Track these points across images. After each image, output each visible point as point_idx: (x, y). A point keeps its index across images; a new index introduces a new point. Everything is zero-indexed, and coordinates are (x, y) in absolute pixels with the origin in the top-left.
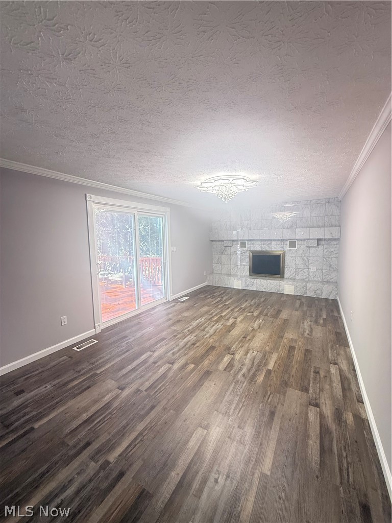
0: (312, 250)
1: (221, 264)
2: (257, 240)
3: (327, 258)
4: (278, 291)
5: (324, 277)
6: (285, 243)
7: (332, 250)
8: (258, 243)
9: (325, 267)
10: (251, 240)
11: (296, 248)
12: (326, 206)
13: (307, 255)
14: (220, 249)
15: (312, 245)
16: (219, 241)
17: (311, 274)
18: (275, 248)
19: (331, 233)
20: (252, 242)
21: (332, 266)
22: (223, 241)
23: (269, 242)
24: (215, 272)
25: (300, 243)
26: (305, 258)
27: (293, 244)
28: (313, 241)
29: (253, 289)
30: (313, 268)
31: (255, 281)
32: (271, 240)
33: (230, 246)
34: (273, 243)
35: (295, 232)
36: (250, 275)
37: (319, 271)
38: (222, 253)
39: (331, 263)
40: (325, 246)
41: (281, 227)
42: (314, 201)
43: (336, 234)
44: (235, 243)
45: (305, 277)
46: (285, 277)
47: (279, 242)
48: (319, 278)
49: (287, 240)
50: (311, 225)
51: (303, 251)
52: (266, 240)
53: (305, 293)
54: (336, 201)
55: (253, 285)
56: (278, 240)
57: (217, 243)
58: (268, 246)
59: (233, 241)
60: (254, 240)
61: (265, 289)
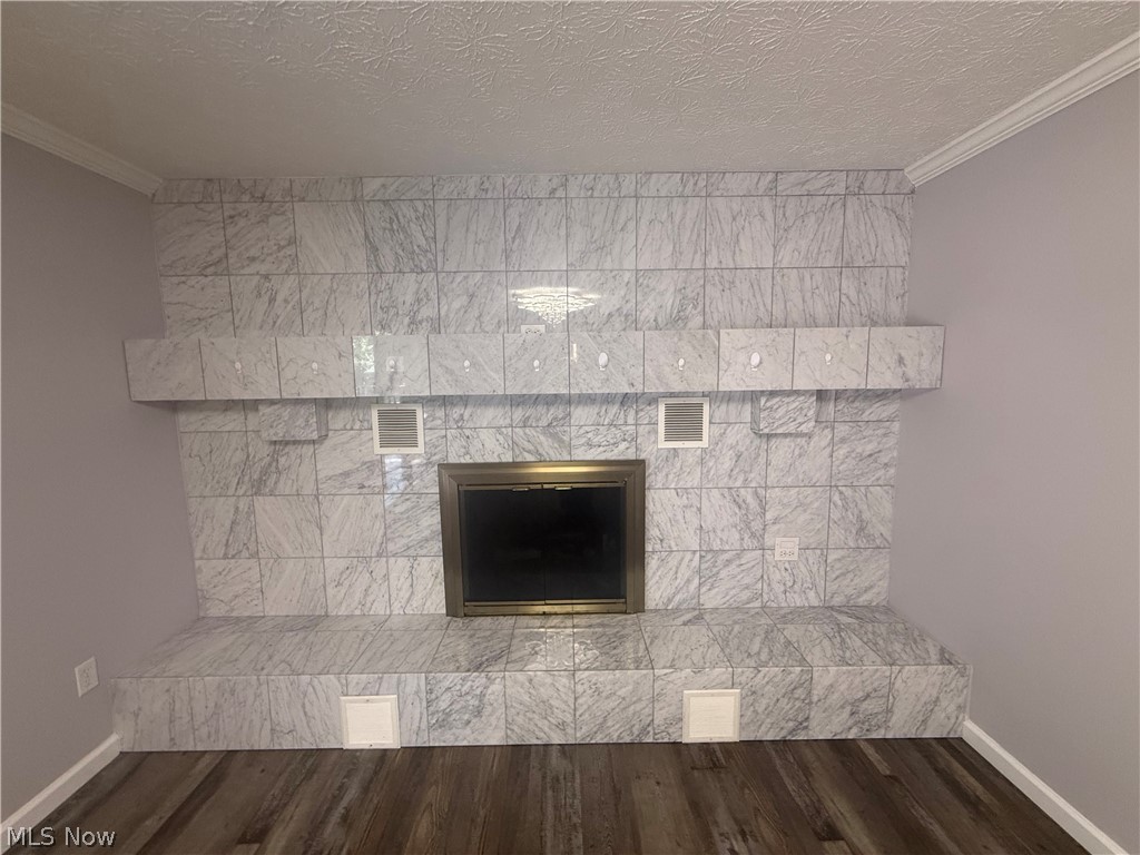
0: (782, 451)
1: (255, 555)
2: (485, 401)
3: (848, 492)
4: (644, 731)
5: (832, 587)
6: (644, 418)
7: (870, 448)
8: (490, 415)
9: (838, 535)
10: (445, 401)
11: (704, 443)
12: (850, 214)
13: (755, 478)
14: (239, 456)
15: (791, 428)
16: (229, 405)
17: (776, 576)
18: (590, 445)
19: (901, 361)
20: (456, 412)
21: (870, 530)
22: (252, 406)
23: (557, 411)
24: (216, 610)
25: (722, 411)
26: (747, 495)
27: (684, 419)
28: (795, 403)
29: (483, 741)
30: (785, 547)
31: (496, 687)
32: (568, 401)
33: (314, 442)
34: (581, 414)
35: (717, 351)
36: (452, 611)
37: (812, 556)
38: (258, 487)
39: (866, 515)
40: (842, 430)
41: (618, 322)
42: (792, 178)
43: (925, 365)
44: (339, 420)
45: (745, 595)
46: (650, 603)
47: (614, 409)
48: (812, 594)
49: (653, 400)
50: (778, 312)
51: (739, 456)
52: (537, 400)
53: (803, 724)
54: (891, 187)
55: (478, 712)
56: (608, 399)
57: (218, 421)
58: (554, 436)
59: (328, 404)
60: (464, 400)
61: (562, 726)
